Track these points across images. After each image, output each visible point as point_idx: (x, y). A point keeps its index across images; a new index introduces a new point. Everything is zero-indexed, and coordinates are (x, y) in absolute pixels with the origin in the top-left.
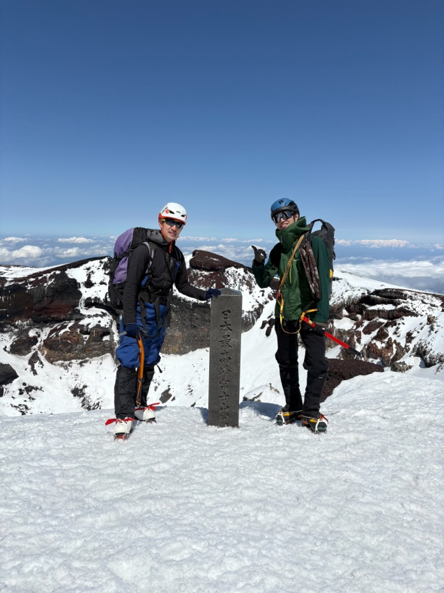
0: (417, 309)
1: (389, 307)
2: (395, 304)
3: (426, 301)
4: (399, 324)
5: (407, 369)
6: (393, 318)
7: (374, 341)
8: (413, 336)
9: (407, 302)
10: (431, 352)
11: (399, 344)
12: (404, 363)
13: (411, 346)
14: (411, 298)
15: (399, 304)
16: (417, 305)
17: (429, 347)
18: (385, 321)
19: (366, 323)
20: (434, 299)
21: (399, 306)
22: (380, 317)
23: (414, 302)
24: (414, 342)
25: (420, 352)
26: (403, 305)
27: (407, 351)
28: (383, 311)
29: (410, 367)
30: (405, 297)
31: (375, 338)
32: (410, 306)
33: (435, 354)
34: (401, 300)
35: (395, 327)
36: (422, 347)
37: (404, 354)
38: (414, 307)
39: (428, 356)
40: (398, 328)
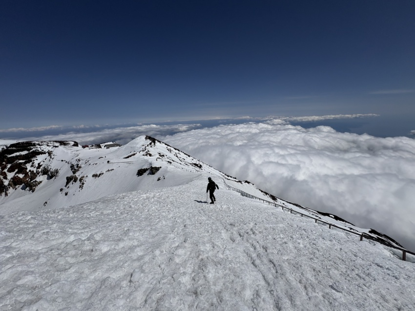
0: (44, 150)
1: (25, 153)
2: (28, 150)
3: (50, 145)
4: (34, 160)
5: (39, 184)
6: (29, 158)
7: (17, 175)
8: (41, 164)
9: (37, 147)
10: (51, 170)
11: (33, 171)
12: (36, 181)
13: (40, 170)
14: (39, 145)
15: (31, 149)
16: (44, 148)
17: (50, 167)
18: (24, 161)
19: (9, 166)
20: (55, 143)
21: (31, 151)
22: (19, 160)
23: (41, 147)
24: (41, 168)
25: (45, 172)
26: (34, 149)
27: (38, 174)
28: (20, 156)
29: (41, 182)
30: (34, 145)
31: (17, 173)
32: (39, 149)
33: (54, 170)
34: (32, 147)
35: (31, 163)
36: (46, 169)
37: (36, 176)
38: (42, 149)
39: (49, 173)
40: (33, 163)
